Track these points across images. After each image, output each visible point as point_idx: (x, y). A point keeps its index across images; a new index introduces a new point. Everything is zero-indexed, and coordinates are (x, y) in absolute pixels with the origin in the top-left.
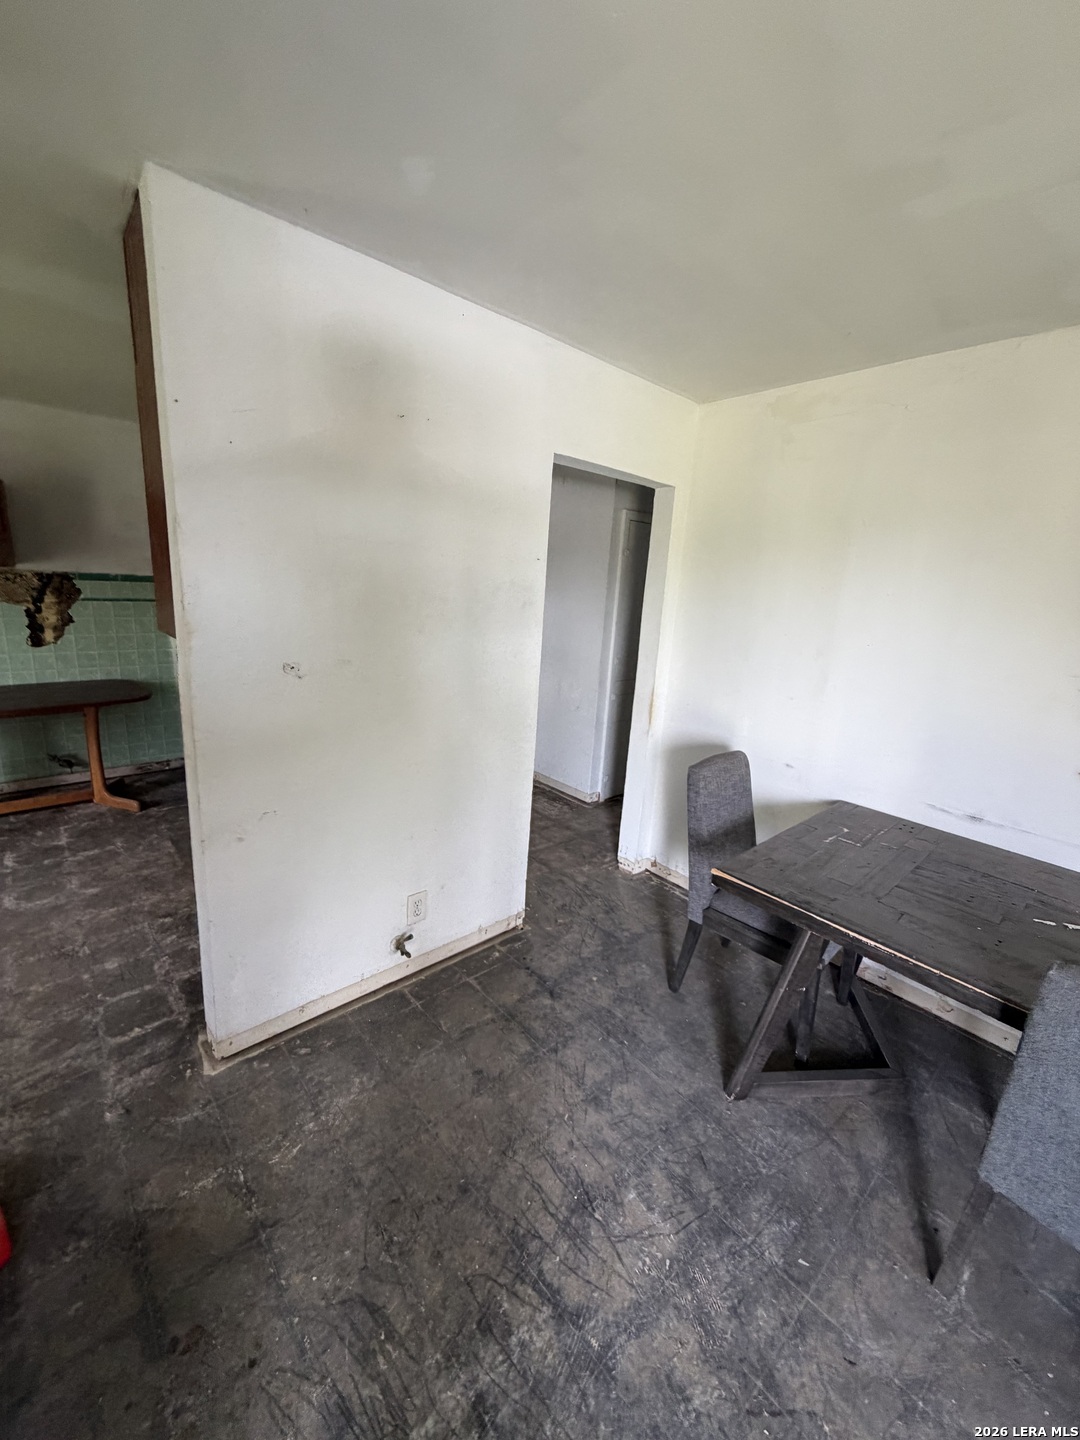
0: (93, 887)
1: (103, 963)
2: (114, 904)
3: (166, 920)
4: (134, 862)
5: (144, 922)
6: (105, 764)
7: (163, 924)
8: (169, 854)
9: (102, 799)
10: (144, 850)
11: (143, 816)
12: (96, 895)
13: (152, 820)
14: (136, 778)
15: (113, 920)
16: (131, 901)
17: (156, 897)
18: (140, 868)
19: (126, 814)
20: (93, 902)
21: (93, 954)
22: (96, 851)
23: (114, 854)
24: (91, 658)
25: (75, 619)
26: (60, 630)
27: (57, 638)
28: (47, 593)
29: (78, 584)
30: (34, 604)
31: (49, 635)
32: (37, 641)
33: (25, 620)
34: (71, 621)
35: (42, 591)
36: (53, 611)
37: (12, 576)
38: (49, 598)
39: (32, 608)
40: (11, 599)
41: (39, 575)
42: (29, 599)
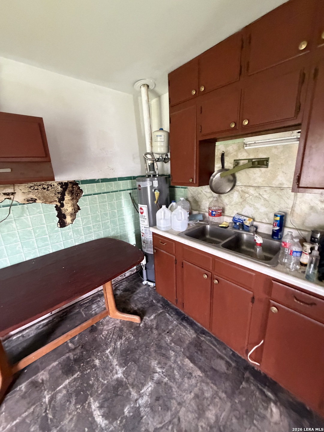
8: (202, 381)
10: (182, 378)
11: (146, 327)
23: (165, 386)
24: (89, 228)
25: (80, 208)
26: (74, 215)
27: (73, 220)
28: (66, 194)
29: (81, 186)
30: (59, 202)
31: (68, 219)
32: (62, 224)
33: (56, 213)
34: (79, 209)
35: (63, 194)
36: (70, 205)
37: (46, 187)
38: (67, 197)
39: (59, 204)
40: (46, 200)
41: (61, 184)
42: (57, 199)
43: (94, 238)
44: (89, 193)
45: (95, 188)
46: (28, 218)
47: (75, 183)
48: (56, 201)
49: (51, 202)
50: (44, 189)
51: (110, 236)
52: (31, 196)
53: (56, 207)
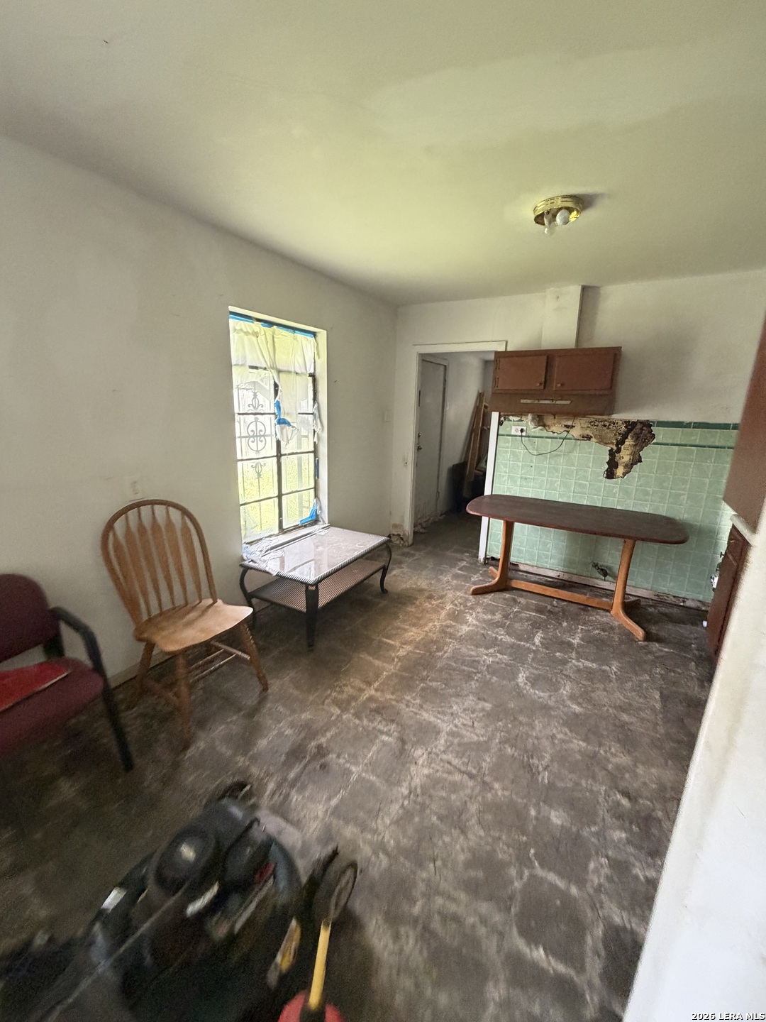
0: (579, 704)
1: (551, 806)
2: (586, 740)
3: (625, 802)
4: (619, 697)
5: (601, 784)
6: (629, 582)
7: (618, 804)
8: (653, 709)
9: (617, 614)
10: (632, 690)
11: (643, 647)
12: (576, 715)
13: (650, 657)
14: (651, 603)
15: (578, 757)
16: (600, 745)
17: (624, 760)
18: (622, 709)
19: (630, 636)
20: (573, 722)
21: (551, 786)
22: (594, 665)
23: (605, 677)
24: (647, 493)
25: (643, 460)
26: (629, 467)
27: (625, 474)
28: (629, 437)
29: (655, 430)
30: (617, 445)
31: (620, 471)
32: (610, 474)
33: (607, 458)
34: (640, 461)
35: (625, 437)
36: (629, 452)
37: (608, 424)
38: (629, 442)
39: (615, 448)
40: (602, 441)
41: (627, 423)
42: (615, 441)
43: (647, 510)
44: (665, 441)
45: (678, 435)
46: (576, 455)
47: (647, 425)
48: (613, 443)
49: (606, 444)
50: (605, 426)
51: (677, 518)
52: (588, 432)
53: (611, 451)
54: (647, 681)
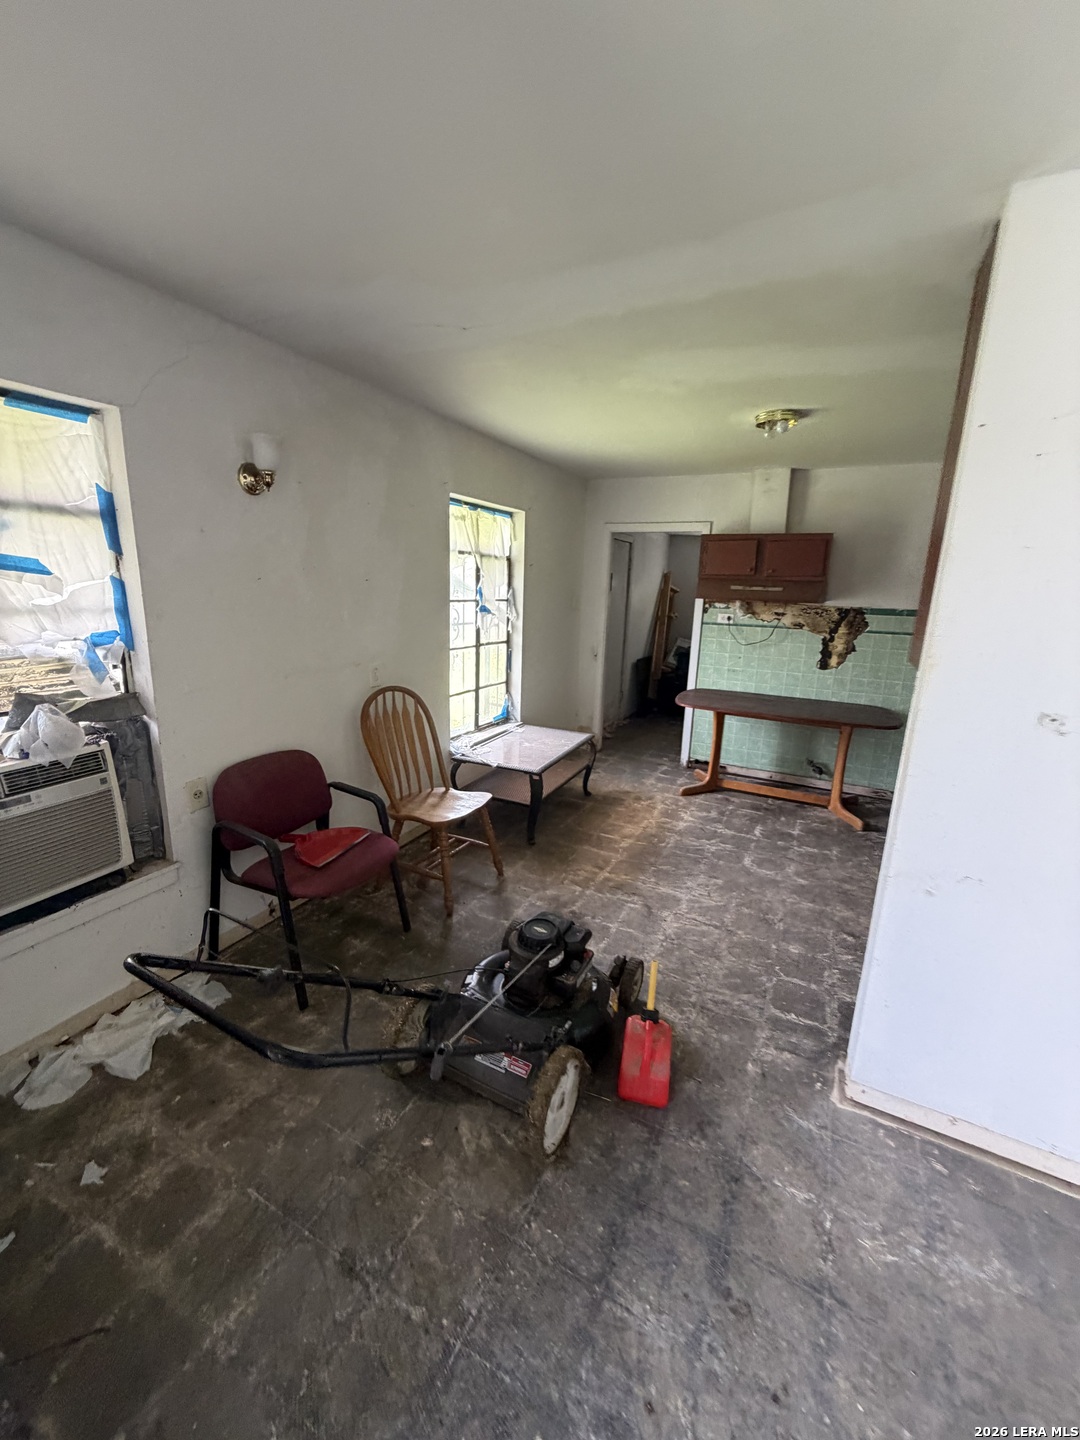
0: (803, 878)
1: (789, 943)
2: (813, 902)
3: (850, 939)
4: (842, 873)
5: (830, 929)
6: (845, 779)
7: (845, 940)
9: (835, 808)
10: (853, 867)
11: (863, 836)
12: (803, 886)
13: (869, 843)
14: (869, 800)
15: (807, 913)
16: (827, 905)
17: (848, 914)
18: (844, 881)
19: (849, 828)
20: (800, 891)
21: (786, 932)
22: (816, 850)
23: (827, 859)
24: (861, 684)
25: (857, 649)
26: (843, 657)
27: (839, 664)
28: (842, 625)
29: (868, 618)
30: (830, 634)
31: (834, 661)
32: (824, 665)
33: (821, 647)
34: (854, 650)
35: (838, 624)
36: (842, 641)
37: (820, 611)
38: (842, 630)
39: (828, 637)
40: (815, 629)
41: (840, 610)
42: (828, 630)
43: (863, 701)
44: (879, 630)
45: (892, 623)
46: (788, 645)
47: (860, 612)
48: (826, 632)
49: (819, 632)
50: (817, 613)
51: (893, 709)
52: (801, 620)
53: (824, 640)
54: (867, 861)
